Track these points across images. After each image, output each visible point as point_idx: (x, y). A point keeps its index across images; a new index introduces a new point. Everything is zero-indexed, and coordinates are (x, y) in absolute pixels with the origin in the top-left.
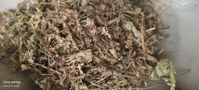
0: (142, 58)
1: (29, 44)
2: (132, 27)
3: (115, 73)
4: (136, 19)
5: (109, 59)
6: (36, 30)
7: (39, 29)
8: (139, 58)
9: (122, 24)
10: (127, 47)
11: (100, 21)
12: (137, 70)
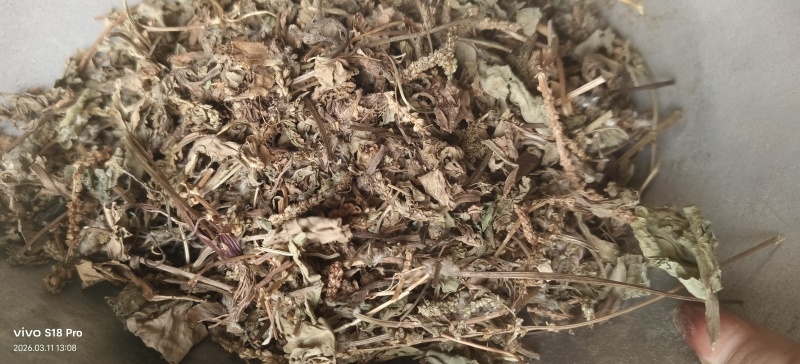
0: (561, 204)
1: (104, 182)
2: (511, 85)
3: (449, 269)
4: (525, 56)
5: (419, 217)
6: (135, 134)
7: (144, 131)
8: (548, 205)
9: (471, 82)
10: (494, 166)
11: (372, 68)
12: (544, 250)
